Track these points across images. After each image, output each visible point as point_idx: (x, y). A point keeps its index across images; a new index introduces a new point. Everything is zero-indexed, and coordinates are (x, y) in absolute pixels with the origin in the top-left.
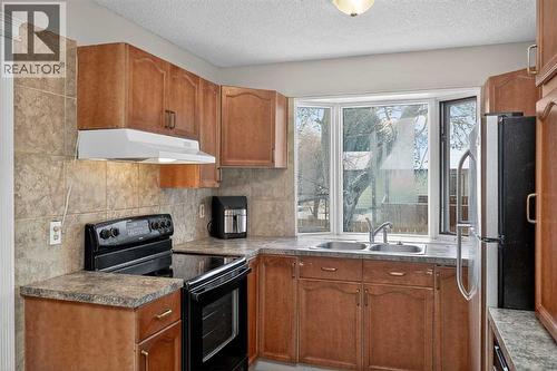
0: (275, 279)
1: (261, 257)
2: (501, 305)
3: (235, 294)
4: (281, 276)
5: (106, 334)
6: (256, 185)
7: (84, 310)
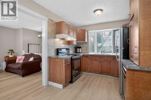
0: (86, 59)
1: (83, 55)
2: (123, 59)
3: (79, 60)
4: (87, 58)
5: (60, 63)
6: (83, 45)
7: (57, 59)
